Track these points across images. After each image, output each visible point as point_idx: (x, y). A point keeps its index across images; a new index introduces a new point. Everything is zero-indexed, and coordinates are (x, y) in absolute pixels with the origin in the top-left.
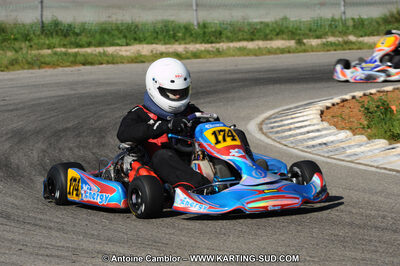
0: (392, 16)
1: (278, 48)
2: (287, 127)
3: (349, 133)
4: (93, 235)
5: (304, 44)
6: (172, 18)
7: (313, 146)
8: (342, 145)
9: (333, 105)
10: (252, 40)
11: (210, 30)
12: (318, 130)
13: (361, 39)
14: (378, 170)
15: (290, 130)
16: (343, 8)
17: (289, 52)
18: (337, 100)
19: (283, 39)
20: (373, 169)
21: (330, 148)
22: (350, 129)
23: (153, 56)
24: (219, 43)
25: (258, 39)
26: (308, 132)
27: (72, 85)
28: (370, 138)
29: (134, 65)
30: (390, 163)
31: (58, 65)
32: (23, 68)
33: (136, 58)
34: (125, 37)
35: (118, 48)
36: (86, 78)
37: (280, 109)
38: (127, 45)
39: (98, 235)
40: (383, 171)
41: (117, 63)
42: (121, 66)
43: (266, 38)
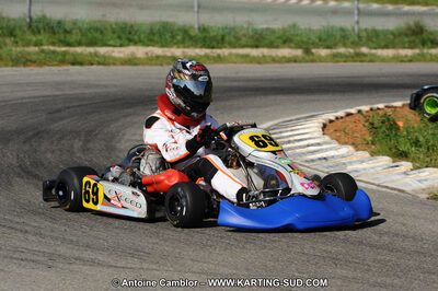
0: (409, 28)
1: (284, 57)
2: (286, 140)
3: (351, 148)
4: (72, 241)
5: (312, 54)
6: (171, 20)
7: (312, 161)
8: (343, 160)
9: (337, 118)
10: (257, 47)
11: (212, 34)
12: (319, 144)
13: (374, 51)
14: (380, 189)
15: (289, 142)
16: (356, 18)
17: (295, 61)
18: (341, 113)
19: (290, 47)
20: (374, 187)
21: (330, 163)
22: (353, 144)
23: (148, 58)
24: (220, 48)
25: (263, 47)
26: (308, 146)
27: (58, 85)
28: (373, 154)
29: (128, 68)
30: (393, 181)
31: (45, 64)
32: (6, 65)
33: (130, 60)
34: (119, 37)
35: (111, 49)
36: (74, 78)
37: (281, 120)
38: (121, 46)
39: (77, 242)
40: (384, 189)
41: (109, 64)
42: (113, 68)
43: (271, 45)
